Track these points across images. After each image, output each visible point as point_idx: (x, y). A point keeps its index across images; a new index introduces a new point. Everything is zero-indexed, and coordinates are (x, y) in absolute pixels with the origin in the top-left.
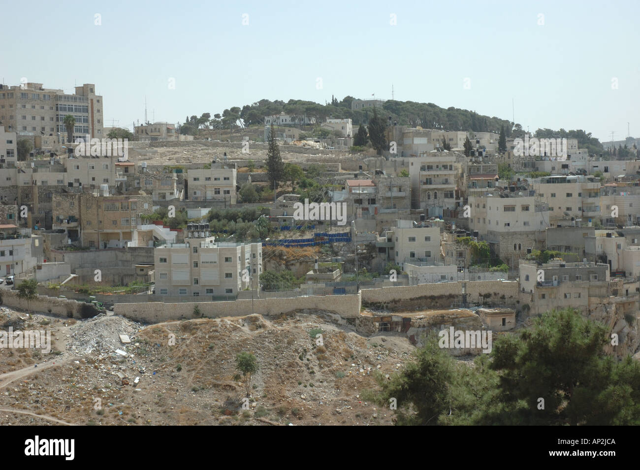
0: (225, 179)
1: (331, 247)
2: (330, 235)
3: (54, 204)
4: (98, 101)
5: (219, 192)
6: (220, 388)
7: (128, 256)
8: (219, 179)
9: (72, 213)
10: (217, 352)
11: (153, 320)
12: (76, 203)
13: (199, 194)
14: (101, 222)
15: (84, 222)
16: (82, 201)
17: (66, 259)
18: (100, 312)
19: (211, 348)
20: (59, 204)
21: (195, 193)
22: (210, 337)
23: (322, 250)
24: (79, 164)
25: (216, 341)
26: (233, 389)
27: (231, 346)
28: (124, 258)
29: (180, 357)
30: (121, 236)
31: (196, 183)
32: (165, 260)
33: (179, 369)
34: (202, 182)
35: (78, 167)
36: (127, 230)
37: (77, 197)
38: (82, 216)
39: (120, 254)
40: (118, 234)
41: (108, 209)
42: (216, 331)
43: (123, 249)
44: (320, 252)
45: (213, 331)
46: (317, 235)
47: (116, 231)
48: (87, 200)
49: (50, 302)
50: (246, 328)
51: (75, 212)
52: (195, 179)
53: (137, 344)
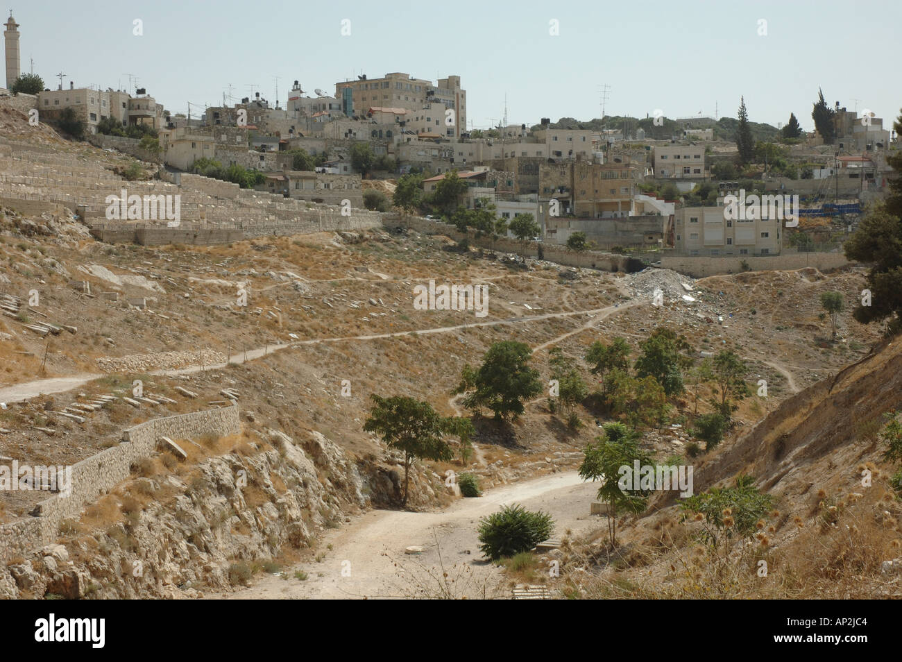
0: (695, 157)
1: (843, 218)
2: (839, 207)
3: (541, 175)
4: (462, 96)
5: (688, 172)
6: (804, 327)
7: (629, 226)
8: (689, 157)
9: (562, 183)
10: (787, 297)
11: (700, 275)
12: (568, 172)
13: (667, 172)
14: (597, 191)
15: (577, 192)
16: (575, 169)
17: (572, 226)
18: (647, 266)
19: (781, 294)
20: (547, 174)
21: (663, 172)
22: (775, 285)
23: (833, 221)
24: (557, 135)
25: (784, 289)
26: (817, 329)
27: (800, 293)
28: (625, 229)
29: (750, 302)
30: (620, 205)
31: (664, 161)
32: (696, 220)
33: (754, 313)
34: (670, 160)
35: (556, 139)
36: (628, 200)
37: (569, 166)
38: (576, 186)
39: (620, 224)
40: (617, 203)
41: (605, 177)
42: (780, 280)
43: (623, 220)
44: (832, 223)
45: (777, 280)
46: (825, 206)
47: (615, 200)
48: (582, 168)
49: (594, 256)
50: (805, 280)
51: (566, 182)
52: (663, 157)
53: (700, 292)
